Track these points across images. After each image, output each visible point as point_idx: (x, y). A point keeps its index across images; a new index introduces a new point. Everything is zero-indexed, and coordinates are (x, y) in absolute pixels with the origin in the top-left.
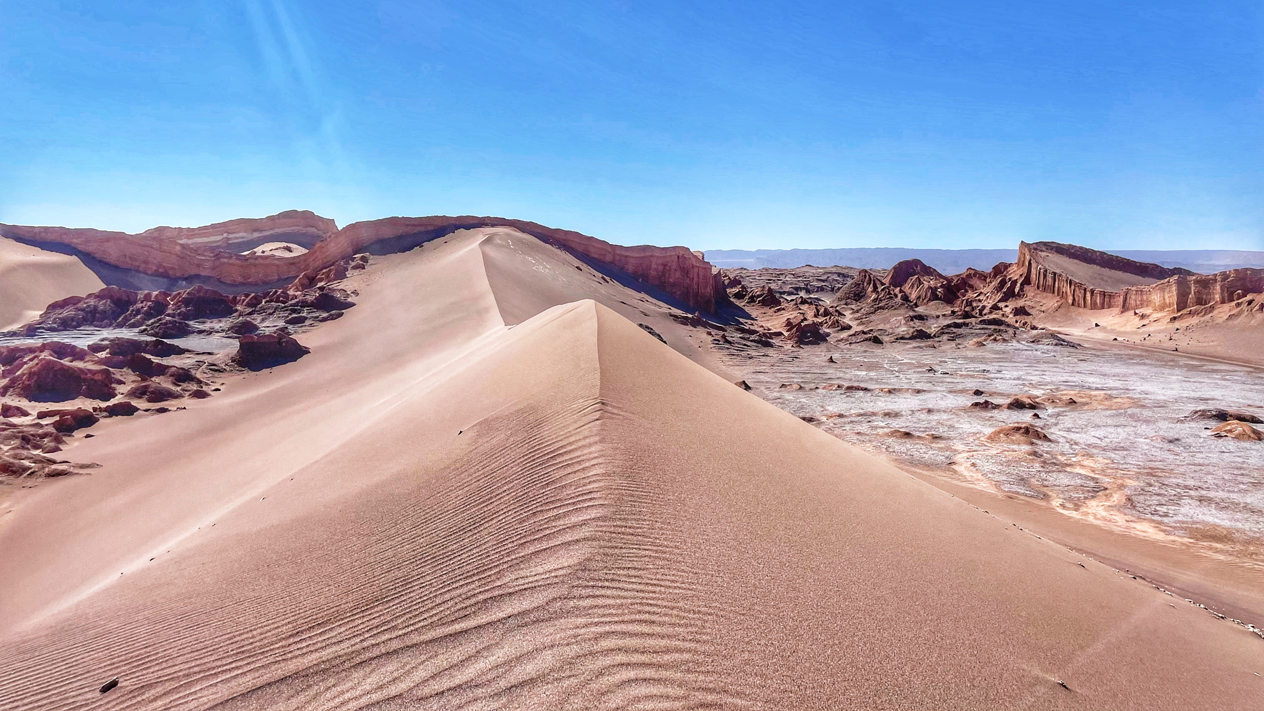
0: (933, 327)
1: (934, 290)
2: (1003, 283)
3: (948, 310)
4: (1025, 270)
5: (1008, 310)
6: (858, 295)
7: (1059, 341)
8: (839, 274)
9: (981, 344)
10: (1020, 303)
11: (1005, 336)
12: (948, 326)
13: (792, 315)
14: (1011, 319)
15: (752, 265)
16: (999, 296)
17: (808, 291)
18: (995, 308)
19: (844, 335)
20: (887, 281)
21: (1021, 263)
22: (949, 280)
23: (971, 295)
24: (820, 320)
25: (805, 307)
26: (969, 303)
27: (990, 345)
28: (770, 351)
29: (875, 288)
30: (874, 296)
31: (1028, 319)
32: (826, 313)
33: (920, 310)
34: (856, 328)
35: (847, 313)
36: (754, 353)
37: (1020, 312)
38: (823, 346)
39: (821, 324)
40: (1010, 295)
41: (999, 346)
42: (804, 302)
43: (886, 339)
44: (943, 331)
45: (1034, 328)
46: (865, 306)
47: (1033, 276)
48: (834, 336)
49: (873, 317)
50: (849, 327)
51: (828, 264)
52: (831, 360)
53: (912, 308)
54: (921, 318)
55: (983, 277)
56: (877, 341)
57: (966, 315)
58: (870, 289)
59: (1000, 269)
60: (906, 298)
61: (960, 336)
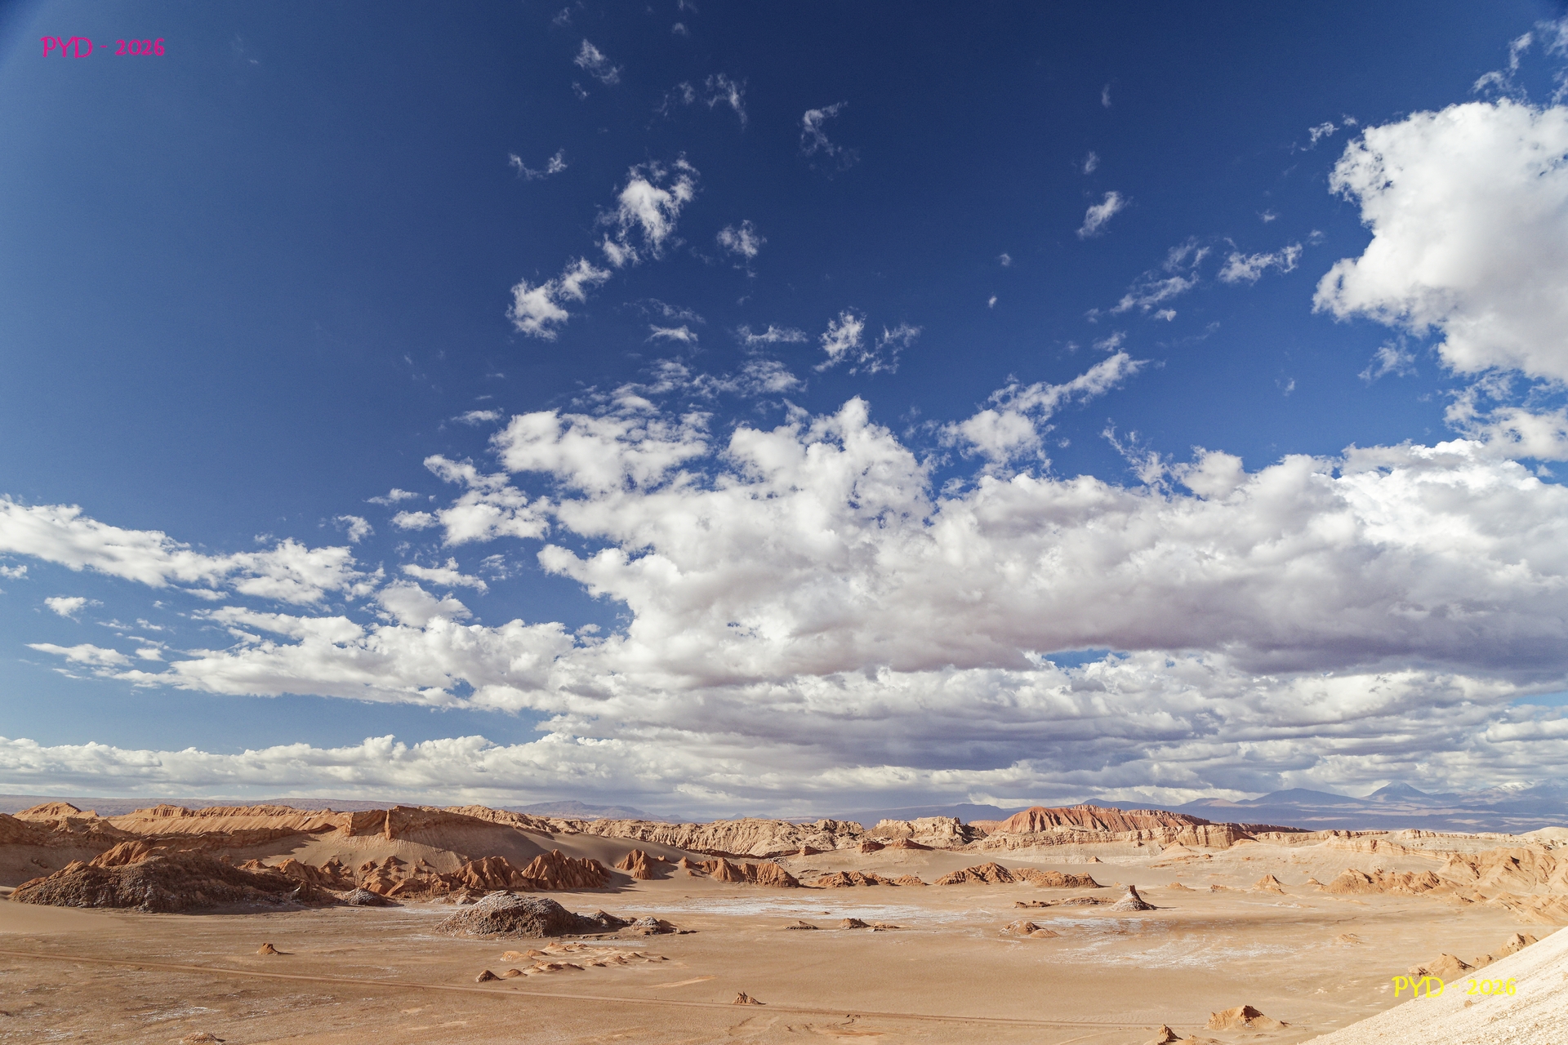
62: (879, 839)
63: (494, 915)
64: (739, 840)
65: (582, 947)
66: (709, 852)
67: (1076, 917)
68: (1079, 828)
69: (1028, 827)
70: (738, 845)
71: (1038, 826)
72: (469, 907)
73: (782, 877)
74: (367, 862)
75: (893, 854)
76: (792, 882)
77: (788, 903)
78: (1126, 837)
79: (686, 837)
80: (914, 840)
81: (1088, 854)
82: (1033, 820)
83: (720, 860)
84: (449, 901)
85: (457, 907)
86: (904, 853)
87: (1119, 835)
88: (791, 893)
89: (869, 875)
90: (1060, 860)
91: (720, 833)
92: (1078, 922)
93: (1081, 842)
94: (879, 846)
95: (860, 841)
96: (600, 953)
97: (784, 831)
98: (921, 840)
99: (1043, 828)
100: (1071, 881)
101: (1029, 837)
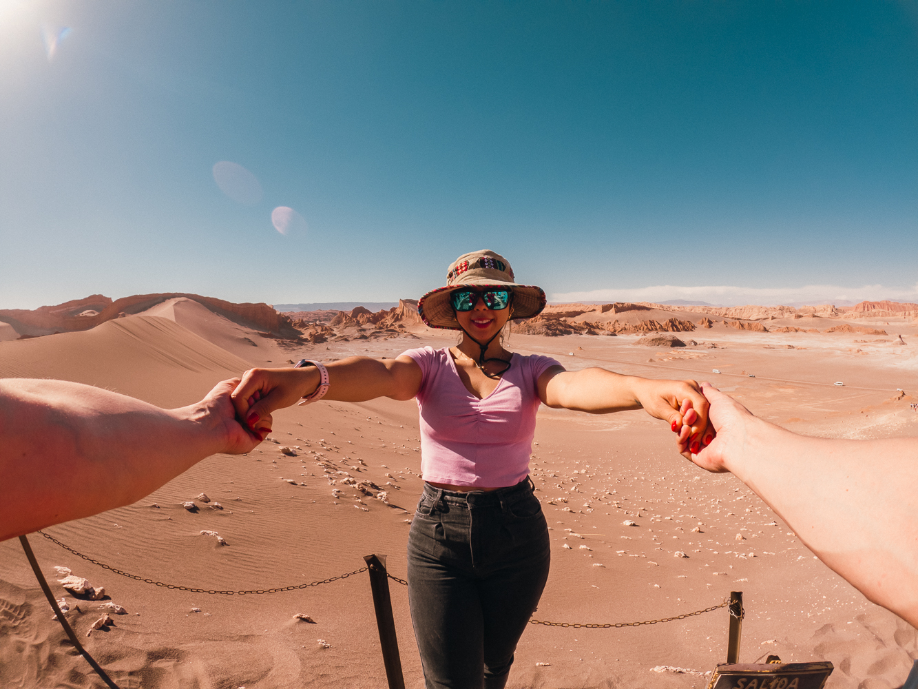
0: (368, 333)
1: (369, 319)
2: (394, 315)
3: (374, 326)
4: (401, 310)
5: (396, 326)
6: (339, 322)
7: (414, 337)
8: (332, 313)
9: (386, 339)
10: (401, 323)
11: (395, 336)
12: (374, 333)
13: (312, 331)
14: (397, 329)
15: (297, 311)
16: (393, 320)
17: (320, 321)
18: (392, 325)
19: (333, 338)
20: (350, 315)
21: (400, 307)
22: (375, 315)
23: (383, 320)
24: (324, 332)
25: (317, 327)
26: (382, 323)
27: (389, 339)
28: (303, 347)
29: (346, 318)
30: (345, 322)
31: (404, 329)
32: (326, 329)
33: (363, 327)
34: (338, 335)
35: (335, 329)
36: (295, 348)
37: (401, 326)
38: (325, 343)
39: (324, 334)
40: (397, 320)
41: (393, 340)
42: (317, 325)
43: (350, 339)
44: (372, 334)
45: (405, 332)
46: (342, 326)
47: (405, 312)
48: (330, 339)
49: (345, 330)
50: (335, 335)
51: (328, 310)
52: (328, 349)
53: (360, 326)
54: (364, 330)
55: (387, 313)
56: (346, 340)
57: (381, 328)
58: (344, 319)
59: (393, 310)
60: (358, 322)
61: (379, 336)
62: (801, 314)
63: (653, 340)
64: (745, 314)
65: (684, 352)
66: (733, 318)
67: (878, 347)
68: (881, 310)
69: (862, 309)
70: (744, 316)
71: (866, 309)
72: (644, 337)
73: (762, 328)
74: (608, 322)
75: (807, 319)
76: (765, 330)
77: (764, 338)
78: (900, 315)
79: (724, 313)
80: (816, 314)
81: (885, 321)
82: (864, 307)
83: (738, 321)
84: (637, 335)
85: (639, 337)
86: (812, 319)
87: (897, 314)
88: (765, 334)
89: (796, 327)
90: (873, 324)
91: (738, 311)
92: (877, 349)
93: (882, 316)
94: (800, 316)
95: (794, 314)
96: (691, 354)
97: (763, 310)
98: (818, 314)
99: (868, 310)
100: (877, 333)
101: (862, 314)
